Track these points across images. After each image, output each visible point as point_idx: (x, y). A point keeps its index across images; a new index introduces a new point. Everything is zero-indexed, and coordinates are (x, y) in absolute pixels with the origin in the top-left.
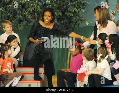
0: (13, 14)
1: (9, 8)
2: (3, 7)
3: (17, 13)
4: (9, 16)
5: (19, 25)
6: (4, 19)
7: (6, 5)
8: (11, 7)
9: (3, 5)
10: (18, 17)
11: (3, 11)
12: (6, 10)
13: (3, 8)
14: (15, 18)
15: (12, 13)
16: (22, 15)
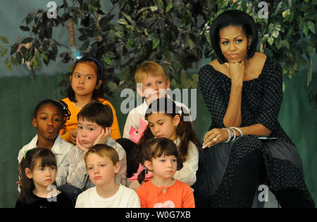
0: (162, 35)
1: (148, 16)
2: (130, 14)
3: (177, 33)
4: (151, 42)
5: (183, 71)
6: (132, 55)
7: (139, 8)
8: (156, 12)
9: (128, 7)
10: (180, 47)
11: (128, 26)
12: (140, 24)
13: (129, 18)
14: (171, 49)
15: (159, 31)
16: (193, 37)
